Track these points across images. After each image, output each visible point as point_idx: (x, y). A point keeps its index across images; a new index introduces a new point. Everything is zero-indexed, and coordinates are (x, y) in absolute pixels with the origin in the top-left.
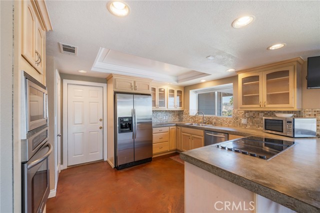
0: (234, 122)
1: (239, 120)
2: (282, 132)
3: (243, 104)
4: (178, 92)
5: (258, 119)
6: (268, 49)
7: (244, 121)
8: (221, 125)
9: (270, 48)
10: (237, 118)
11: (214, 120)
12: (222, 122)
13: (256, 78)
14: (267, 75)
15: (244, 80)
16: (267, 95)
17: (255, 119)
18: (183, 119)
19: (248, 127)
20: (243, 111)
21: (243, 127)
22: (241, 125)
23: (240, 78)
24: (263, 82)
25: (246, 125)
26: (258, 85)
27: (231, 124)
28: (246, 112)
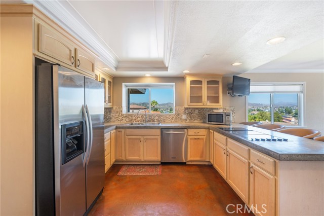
0: (176, 118)
2: (223, 122)
3: (191, 102)
4: (109, 82)
5: (195, 114)
6: (232, 64)
7: (184, 117)
8: (164, 122)
9: (233, 65)
10: (179, 115)
11: (157, 118)
12: (165, 119)
13: (200, 82)
14: (208, 81)
15: (192, 82)
16: (208, 96)
17: (192, 115)
18: (111, 118)
19: (188, 121)
20: (183, 108)
21: (184, 122)
22: (182, 120)
23: (189, 79)
24: (205, 86)
25: (186, 120)
26: (201, 87)
27: (173, 120)
28: (186, 109)
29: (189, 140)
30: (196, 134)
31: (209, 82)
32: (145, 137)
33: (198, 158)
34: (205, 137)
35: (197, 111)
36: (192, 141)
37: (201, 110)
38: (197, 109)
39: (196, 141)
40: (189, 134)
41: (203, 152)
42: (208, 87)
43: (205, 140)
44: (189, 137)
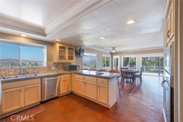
0: (48, 70)
1: (51, 68)
2: (76, 70)
3: (59, 59)
5: (60, 66)
7: (53, 68)
12: (39, 70)
13: (64, 48)
15: (60, 47)
16: (68, 56)
17: (59, 67)
19: (56, 71)
20: (53, 63)
21: (53, 72)
22: (52, 71)
23: (58, 45)
24: (67, 51)
25: (54, 70)
26: (65, 51)
27: (46, 71)
28: (54, 63)
29: (61, 82)
30: (65, 78)
31: (69, 49)
32: (26, 87)
33: (66, 91)
34: (69, 78)
35: (61, 65)
36: (63, 82)
37: (63, 64)
38: (61, 63)
39: (64, 81)
40: (61, 78)
41: (68, 87)
42: (68, 51)
43: (69, 80)
44: (61, 80)
